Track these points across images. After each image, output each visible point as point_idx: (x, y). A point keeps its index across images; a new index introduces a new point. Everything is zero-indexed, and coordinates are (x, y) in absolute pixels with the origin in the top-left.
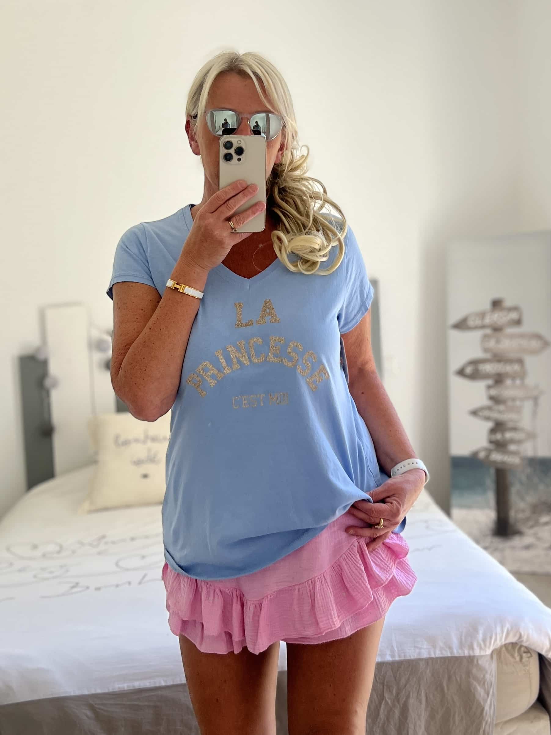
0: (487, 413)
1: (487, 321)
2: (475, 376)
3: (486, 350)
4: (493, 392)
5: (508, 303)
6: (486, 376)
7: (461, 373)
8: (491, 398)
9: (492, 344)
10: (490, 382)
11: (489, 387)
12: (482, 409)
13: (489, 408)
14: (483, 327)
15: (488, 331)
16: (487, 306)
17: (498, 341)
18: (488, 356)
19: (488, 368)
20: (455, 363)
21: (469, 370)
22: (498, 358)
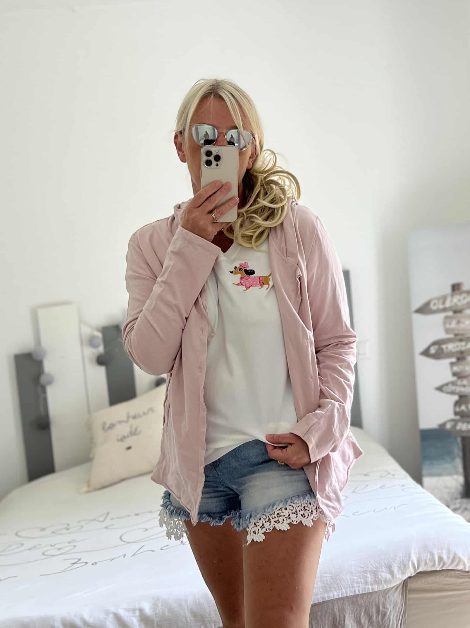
0: (451, 388)
1: (448, 304)
2: (439, 355)
3: (447, 331)
4: (456, 369)
5: (465, 287)
6: (449, 355)
7: (426, 353)
8: (454, 374)
9: (453, 325)
10: (454, 360)
11: (452, 364)
12: (447, 384)
13: (453, 383)
14: (445, 310)
15: (450, 314)
16: (449, 290)
17: (459, 322)
18: (451, 336)
19: (451, 347)
20: (420, 345)
21: (433, 351)
22: (459, 338)
